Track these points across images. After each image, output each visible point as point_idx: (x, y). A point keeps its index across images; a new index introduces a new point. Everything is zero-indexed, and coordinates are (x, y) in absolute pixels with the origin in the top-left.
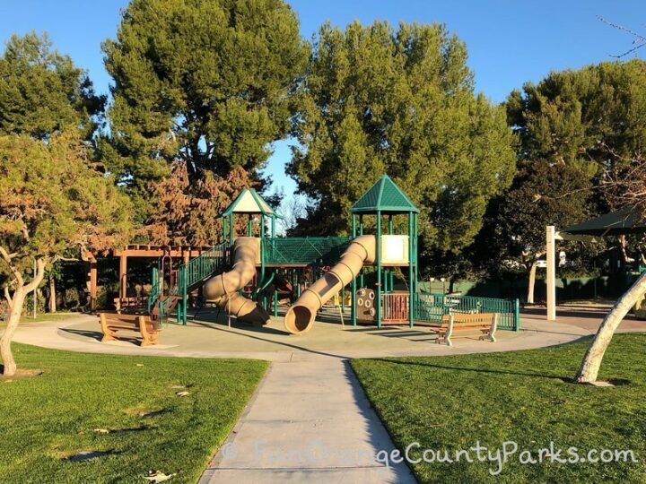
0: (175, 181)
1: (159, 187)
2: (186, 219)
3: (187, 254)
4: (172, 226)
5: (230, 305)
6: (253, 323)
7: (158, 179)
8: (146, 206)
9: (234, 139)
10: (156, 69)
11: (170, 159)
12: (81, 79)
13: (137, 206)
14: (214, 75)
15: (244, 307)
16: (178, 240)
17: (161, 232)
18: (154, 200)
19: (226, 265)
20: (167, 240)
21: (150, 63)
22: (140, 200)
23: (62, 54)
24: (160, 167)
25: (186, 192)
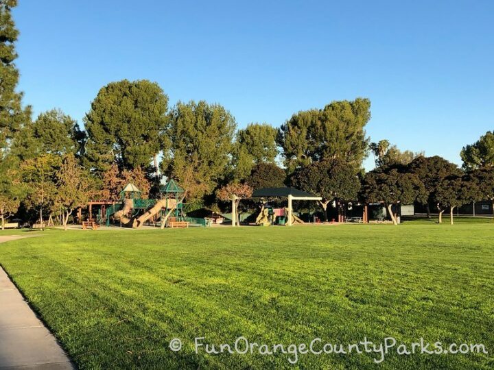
0: (113, 172)
1: (106, 175)
2: (116, 188)
3: (114, 203)
4: (111, 190)
5: (121, 220)
6: (129, 225)
7: (106, 171)
8: (101, 182)
9: (135, 157)
10: (104, 129)
11: (111, 163)
12: (74, 124)
13: (97, 183)
14: (127, 132)
15: (126, 221)
16: (113, 197)
17: (107, 193)
18: (104, 180)
19: (121, 207)
20: (109, 196)
21: (102, 126)
22: (98, 180)
23: (66, 115)
24: (106, 166)
25: (117, 177)
